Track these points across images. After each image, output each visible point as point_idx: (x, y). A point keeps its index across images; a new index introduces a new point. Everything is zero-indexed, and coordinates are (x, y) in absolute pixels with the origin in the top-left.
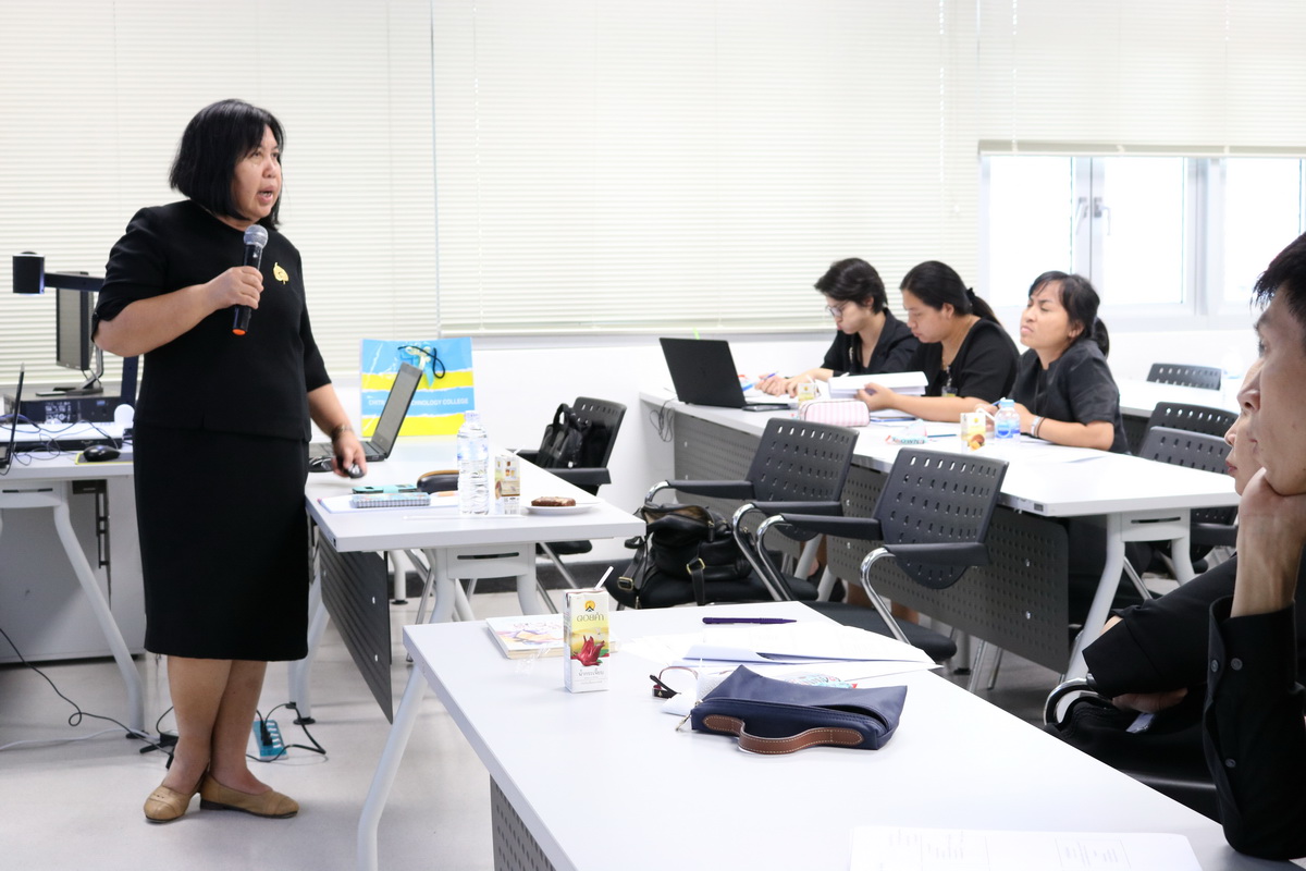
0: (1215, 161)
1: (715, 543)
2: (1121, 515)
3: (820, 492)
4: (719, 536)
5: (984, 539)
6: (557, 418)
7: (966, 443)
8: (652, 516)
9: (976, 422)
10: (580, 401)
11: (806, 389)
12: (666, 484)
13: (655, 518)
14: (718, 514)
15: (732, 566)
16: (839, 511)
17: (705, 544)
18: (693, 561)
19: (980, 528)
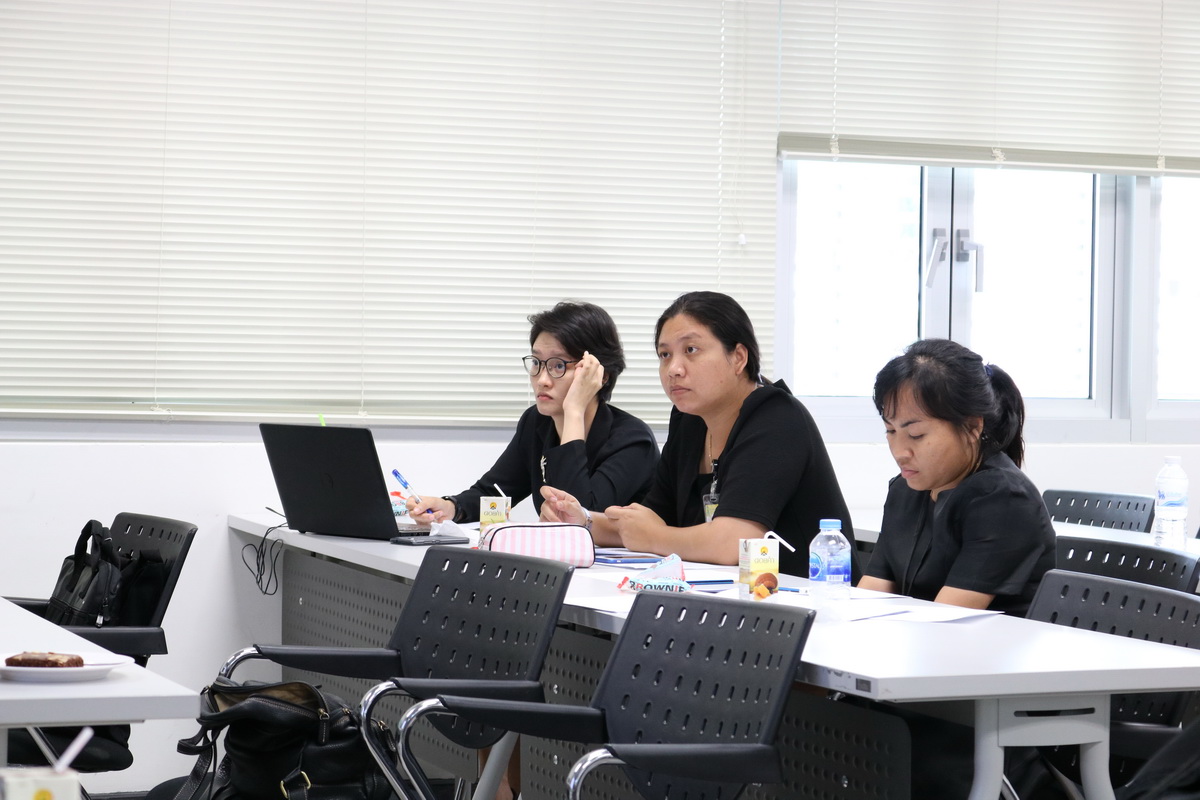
0: (1144, 179)
1: (330, 746)
2: (998, 700)
3: (509, 667)
4: (337, 734)
5: (774, 738)
6: (81, 545)
7: (747, 589)
8: (226, 701)
9: (764, 553)
10: (123, 520)
11: (493, 507)
12: (251, 650)
13: (232, 703)
14: (337, 698)
15: (358, 785)
16: (538, 695)
17: (312, 747)
18: (291, 776)
19: (767, 719)
